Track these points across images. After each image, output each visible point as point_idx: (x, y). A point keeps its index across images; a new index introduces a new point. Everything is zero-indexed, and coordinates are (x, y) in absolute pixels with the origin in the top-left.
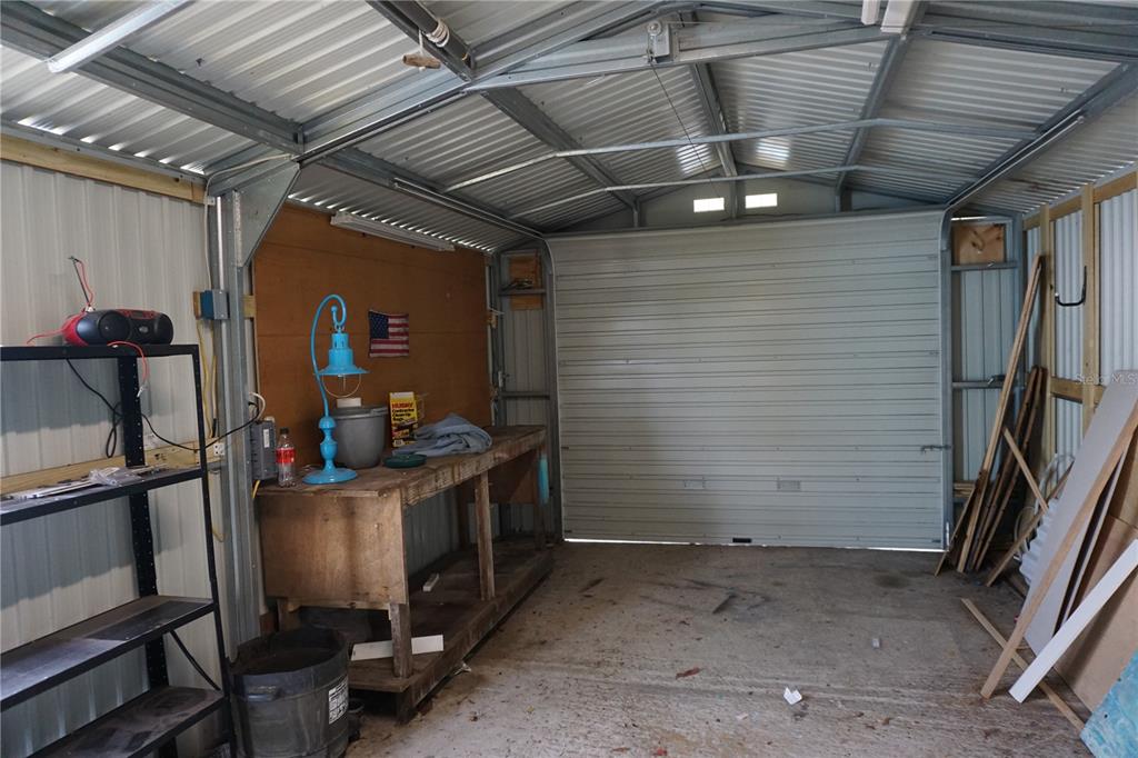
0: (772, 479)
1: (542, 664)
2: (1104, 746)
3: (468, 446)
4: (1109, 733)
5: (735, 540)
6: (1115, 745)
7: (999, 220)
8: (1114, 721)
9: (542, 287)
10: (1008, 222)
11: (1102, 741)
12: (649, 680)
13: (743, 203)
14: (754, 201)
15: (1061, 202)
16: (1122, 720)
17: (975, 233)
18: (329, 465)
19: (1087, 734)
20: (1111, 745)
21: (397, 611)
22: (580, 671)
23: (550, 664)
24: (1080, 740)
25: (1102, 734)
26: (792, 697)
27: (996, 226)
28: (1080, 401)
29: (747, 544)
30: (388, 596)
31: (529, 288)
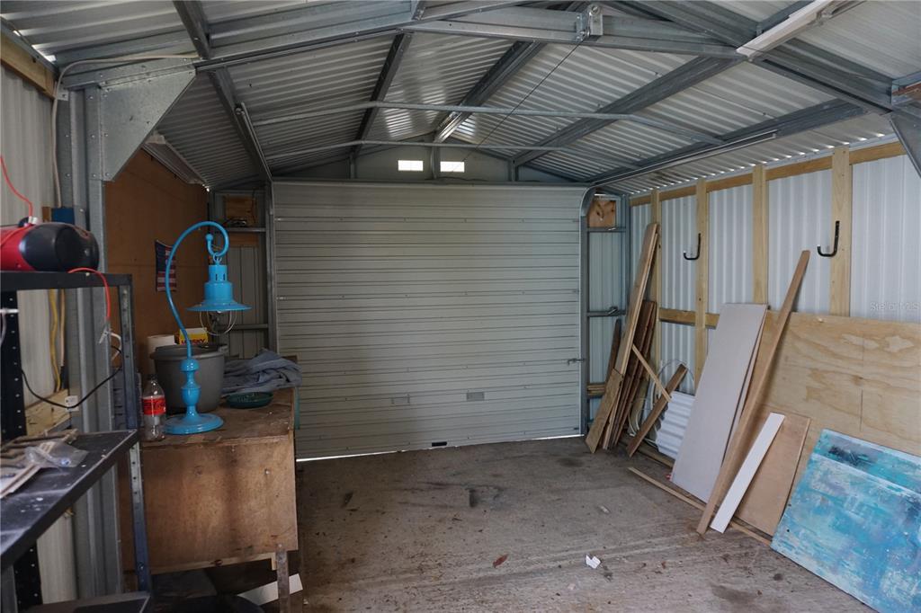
0: (463, 391)
1: (371, 581)
2: (794, 551)
3: (288, 381)
4: (795, 541)
5: (434, 445)
6: (803, 548)
7: (613, 197)
8: (797, 534)
9: (264, 226)
10: (618, 199)
11: (791, 547)
12: (475, 574)
13: (438, 167)
14: (447, 167)
15: (668, 190)
16: (803, 531)
17: (599, 206)
18: (192, 412)
19: (775, 545)
20: (799, 548)
21: (285, 559)
22: (410, 579)
23: (379, 579)
24: (773, 550)
25: (789, 542)
26: (594, 562)
27: (611, 201)
28: (692, 324)
29: (443, 447)
30: (277, 545)
31: (246, 227)
